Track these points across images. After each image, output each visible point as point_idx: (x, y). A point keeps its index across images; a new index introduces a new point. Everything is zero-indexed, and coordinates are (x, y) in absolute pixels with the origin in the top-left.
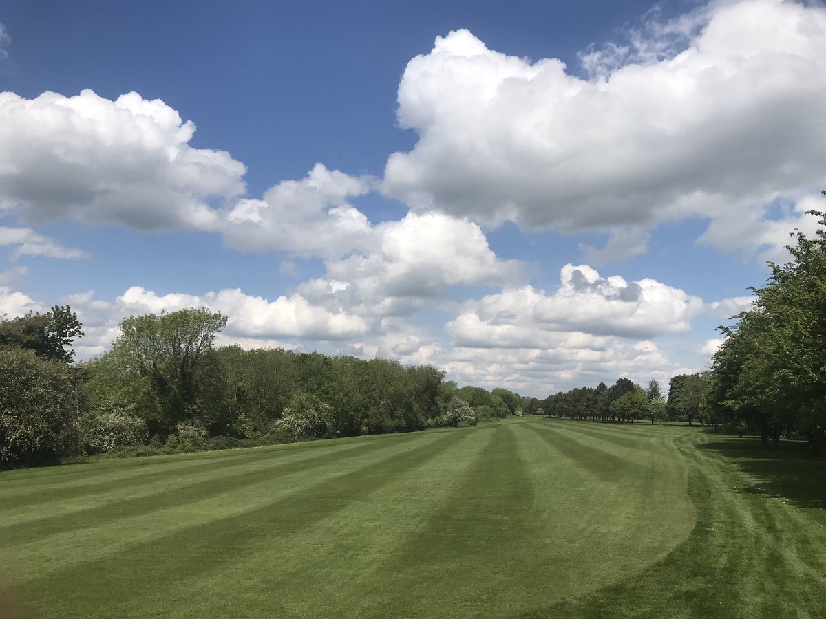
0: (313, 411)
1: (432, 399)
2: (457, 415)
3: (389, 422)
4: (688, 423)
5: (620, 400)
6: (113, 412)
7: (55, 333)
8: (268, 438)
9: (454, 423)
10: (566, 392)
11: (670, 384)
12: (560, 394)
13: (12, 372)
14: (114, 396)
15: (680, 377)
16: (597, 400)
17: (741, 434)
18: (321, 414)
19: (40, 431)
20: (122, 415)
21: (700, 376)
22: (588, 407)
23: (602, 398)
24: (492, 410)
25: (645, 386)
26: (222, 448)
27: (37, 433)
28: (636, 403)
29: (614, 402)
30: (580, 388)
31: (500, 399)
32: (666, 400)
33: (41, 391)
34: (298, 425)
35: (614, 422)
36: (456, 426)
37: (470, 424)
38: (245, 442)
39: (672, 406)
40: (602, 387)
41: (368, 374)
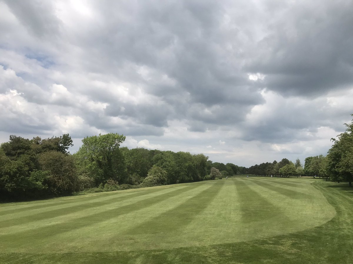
0: (160, 174)
1: (203, 168)
2: (214, 175)
3: (187, 178)
4: (313, 177)
5: (283, 168)
6: (82, 175)
7: (62, 145)
8: (142, 185)
9: (213, 178)
10: (259, 164)
11: (305, 161)
12: (256, 165)
13: (56, 160)
14: (83, 169)
15: (309, 158)
16: (273, 168)
17: (339, 181)
18: (163, 175)
19: (67, 183)
20: (86, 176)
21: (318, 157)
22: (269, 170)
23: (275, 167)
24: (227, 173)
25: (294, 162)
26: (126, 189)
27: (66, 183)
28: (291, 169)
29: (281, 168)
30: (265, 163)
31: (230, 168)
32: (303, 167)
33: (67, 167)
34: (154, 179)
35: (280, 177)
36: (214, 179)
37: (220, 179)
38: (134, 186)
39: (306, 170)
40: (275, 162)
41: (179, 159)
